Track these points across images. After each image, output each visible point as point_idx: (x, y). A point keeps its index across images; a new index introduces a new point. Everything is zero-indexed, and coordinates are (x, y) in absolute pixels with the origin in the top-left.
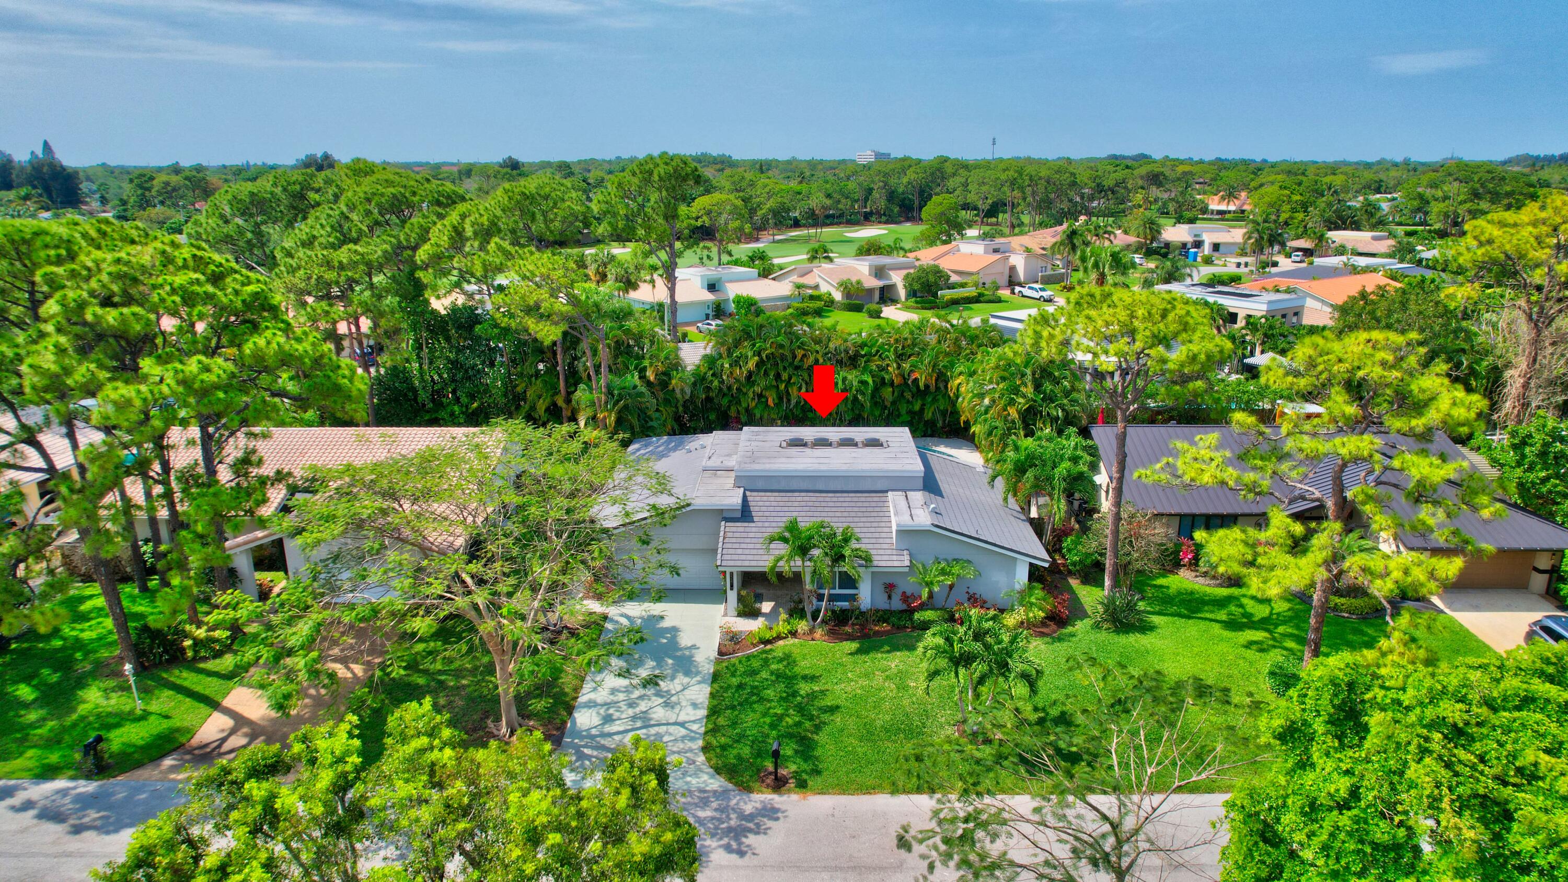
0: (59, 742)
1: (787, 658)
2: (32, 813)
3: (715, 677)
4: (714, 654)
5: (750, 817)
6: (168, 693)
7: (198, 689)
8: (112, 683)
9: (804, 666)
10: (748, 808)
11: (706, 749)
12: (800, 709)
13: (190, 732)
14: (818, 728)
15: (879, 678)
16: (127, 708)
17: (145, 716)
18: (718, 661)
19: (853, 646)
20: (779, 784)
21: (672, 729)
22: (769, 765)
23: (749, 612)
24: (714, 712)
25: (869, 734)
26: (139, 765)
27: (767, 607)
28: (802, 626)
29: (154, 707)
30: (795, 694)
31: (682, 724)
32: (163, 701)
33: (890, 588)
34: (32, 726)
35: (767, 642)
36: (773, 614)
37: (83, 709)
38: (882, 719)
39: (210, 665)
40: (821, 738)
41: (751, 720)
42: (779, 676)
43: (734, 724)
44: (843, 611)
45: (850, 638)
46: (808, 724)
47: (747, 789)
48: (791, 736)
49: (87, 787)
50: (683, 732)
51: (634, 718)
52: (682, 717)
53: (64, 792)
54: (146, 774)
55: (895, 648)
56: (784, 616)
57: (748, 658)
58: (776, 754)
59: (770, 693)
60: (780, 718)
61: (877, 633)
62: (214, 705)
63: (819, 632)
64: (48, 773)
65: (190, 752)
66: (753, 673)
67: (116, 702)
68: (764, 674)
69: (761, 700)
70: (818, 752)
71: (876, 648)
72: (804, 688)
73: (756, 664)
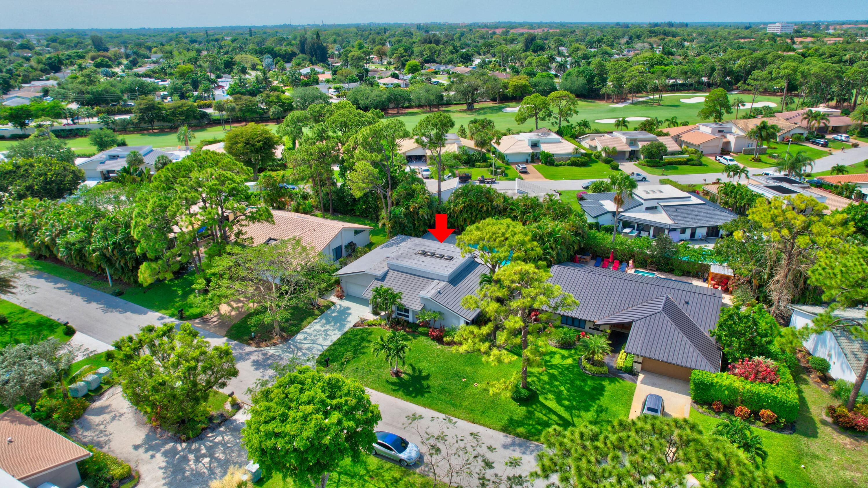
1: (370, 333)
3: (345, 334)
4: (353, 325)
9: (371, 337)
11: (321, 355)
13: (206, 314)
14: (354, 358)
18: (351, 328)
21: (319, 346)
23: (375, 313)
24: (334, 345)
25: (365, 364)
26: (190, 319)
28: (385, 323)
31: (322, 346)
34: (176, 302)
35: (371, 325)
36: (381, 317)
38: (373, 360)
40: (352, 361)
41: (340, 349)
42: (361, 338)
46: (352, 356)
51: (313, 340)
52: (325, 344)
57: (360, 330)
59: (353, 343)
60: (348, 351)
63: (387, 326)
64: (172, 316)
65: (204, 319)
67: (195, 300)
68: (359, 336)
70: (347, 365)
72: (364, 344)
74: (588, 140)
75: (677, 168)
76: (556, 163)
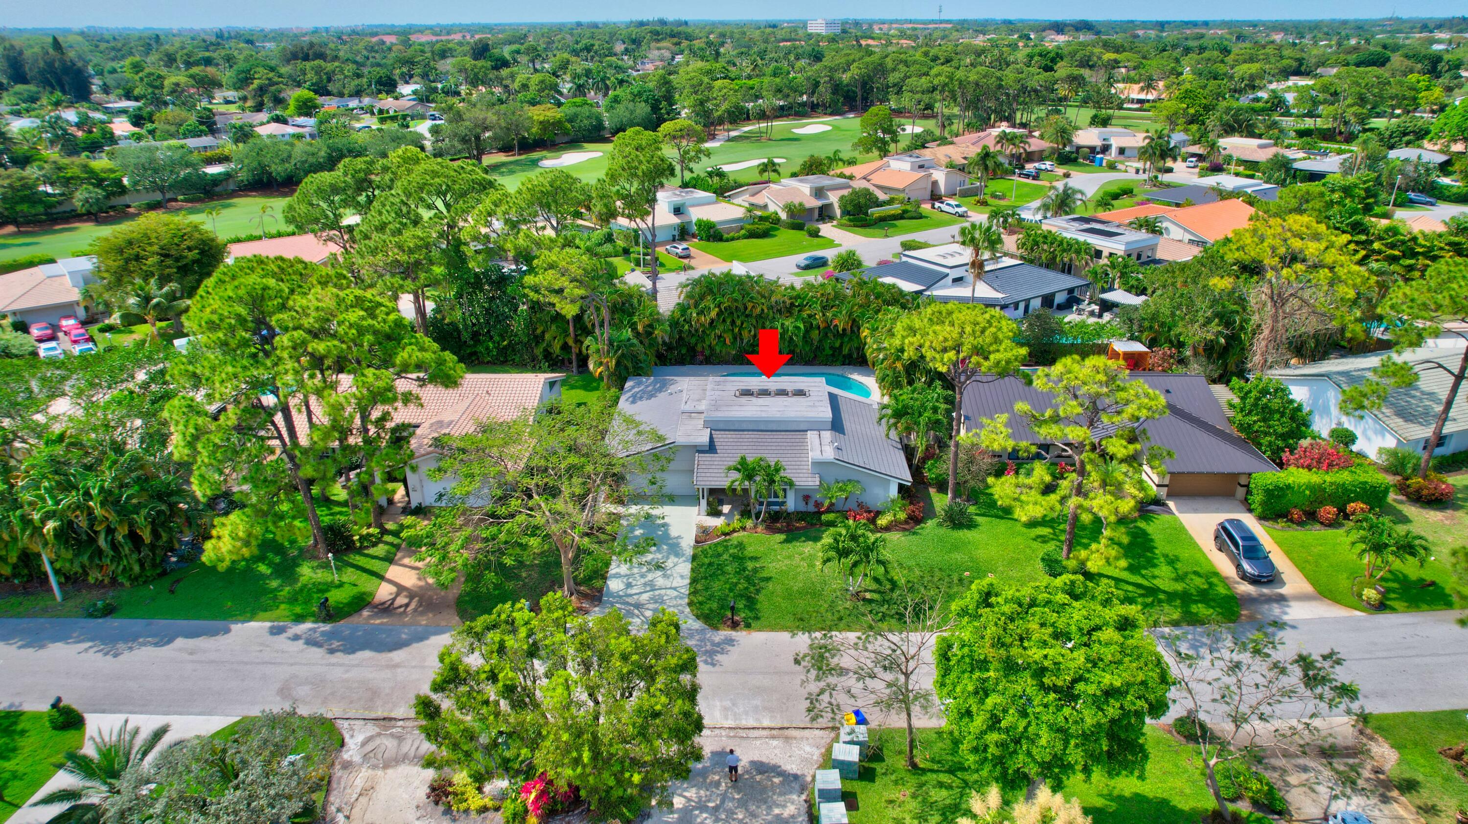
0: (296, 600)
1: (741, 546)
2: (301, 642)
3: (694, 558)
4: (692, 543)
5: (718, 645)
6: (351, 570)
7: (368, 567)
8: (315, 564)
9: (750, 551)
10: (717, 639)
11: (690, 604)
12: (748, 579)
13: (372, 594)
14: (758, 591)
15: (797, 558)
16: (329, 579)
17: (341, 585)
18: (695, 547)
19: (782, 537)
20: (735, 625)
21: (669, 592)
22: (729, 614)
23: (714, 512)
24: (694, 581)
25: (789, 595)
26: (349, 615)
27: (726, 509)
28: (749, 523)
29: (345, 579)
30: (744, 569)
31: (675, 589)
32: (349, 575)
33: (807, 498)
34: (276, 589)
35: (726, 534)
36: (729, 516)
37: (303, 580)
38: (797, 586)
39: (372, 551)
40: (761, 597)
41: (716, 585)
42: (734, 557)
43: (707, 589)
44: (776, 513)
45: (780, 531)
46: (752, 589)
47: (716, 628)
48: (741, 596)
49: (326, 627)
50: (675, 593)
51: (645, 584)
52: (675, 585)
53: (314, 630)
54: (355, 620)
55: (809, 539)
56: (737, 517)
57: (716, 545)
58: (733, 609)
59: (729, 569)
60: (736, 584)
61: (798, 529)
62: (382, 578)
63: (760, 528)
64: (299, 618)
65: (376, 606)
66: (719, 555)
67: (322, 576)
68: (725, 556)
69: (724, 573)
70: (758, 606)
71: (796, 539)
72: (750, 565)
73: (720, 549)
74: (746, 197)
75: (895, 226)
76: (725, 236)
